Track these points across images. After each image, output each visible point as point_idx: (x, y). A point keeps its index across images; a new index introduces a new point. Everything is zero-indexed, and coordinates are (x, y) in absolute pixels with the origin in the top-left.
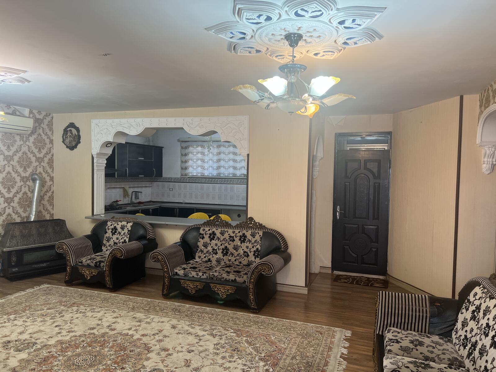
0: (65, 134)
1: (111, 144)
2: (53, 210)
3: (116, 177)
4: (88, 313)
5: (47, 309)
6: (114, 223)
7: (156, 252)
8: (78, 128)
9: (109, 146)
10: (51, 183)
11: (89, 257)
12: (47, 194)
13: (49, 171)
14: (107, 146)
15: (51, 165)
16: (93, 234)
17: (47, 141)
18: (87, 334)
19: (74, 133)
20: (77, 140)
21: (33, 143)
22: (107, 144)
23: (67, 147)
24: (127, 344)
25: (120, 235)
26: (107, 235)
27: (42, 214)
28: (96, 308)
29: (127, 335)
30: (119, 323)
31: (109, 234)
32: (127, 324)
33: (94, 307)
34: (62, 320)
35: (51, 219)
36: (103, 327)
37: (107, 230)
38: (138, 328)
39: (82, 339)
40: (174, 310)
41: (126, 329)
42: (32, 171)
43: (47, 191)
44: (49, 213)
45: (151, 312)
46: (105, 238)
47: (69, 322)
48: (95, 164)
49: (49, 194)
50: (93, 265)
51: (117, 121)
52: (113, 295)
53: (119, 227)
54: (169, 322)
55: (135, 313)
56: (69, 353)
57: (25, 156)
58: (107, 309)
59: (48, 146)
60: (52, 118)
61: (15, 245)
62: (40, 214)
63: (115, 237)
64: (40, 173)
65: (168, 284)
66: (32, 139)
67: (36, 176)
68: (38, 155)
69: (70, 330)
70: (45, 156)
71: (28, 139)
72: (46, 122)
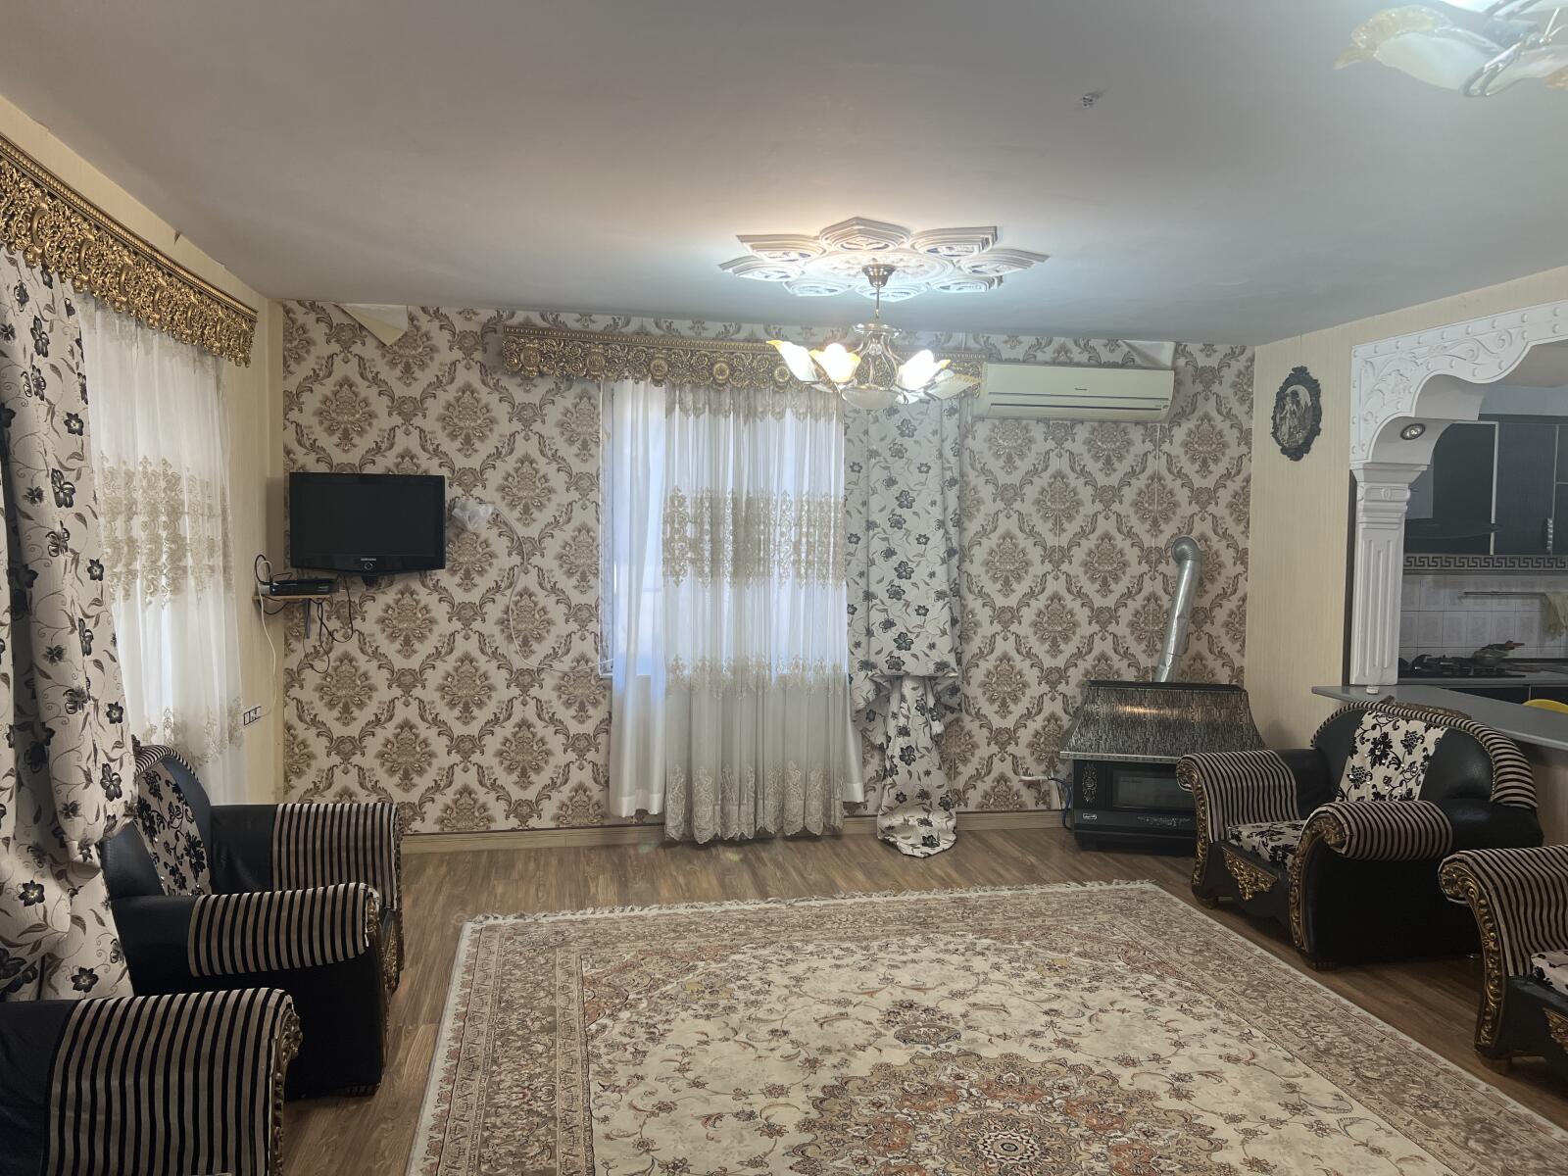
0: (1279, 410)
1: (1423, 428)
2: (1243, 655)
3: (1492, 553)
4: (1168, 1008)
5: (1079, 954)
6: (1383, 720)
7: (1461, 861)
8: (1316, 381)
9: (1415, 437)
10: (1240, 568)
11: (1266, 826)
12: (1225, 602)
13: (1235, 530)
14: (1403, 436)
15: (1241, 511)
16: (1318, 749)
17: (1231, 436)
18: (1097, 1070)
19: (1302, 403)
20: (1308, 423)
21: (1185, 444)
22: (1405, 429)
23: (1284, 451)
24: (1171, 1165)
25: (1396, 769)
26: (1355, 761)
27: (1205, 667)
28: (1206, 1003)
29: (1205, 1133)
30: (1224, 1082)
31: (1361, 759)
32: (1245, 1096)
33: (1203, 998)
34: (1080, 1000)
35: (1234, 683)
36: (1160, 1071)
37: (1358, 744)
38: (1266, 1128)
39: (1072, 1080)
40: (1478, 1127)
41: (1221, 1115)
42: (1177, 531)
43: (1224, 595)
44: (1228, 663)
45: (1372, 1093)
46: (1347, 770)
47: (1088, 1013)
48: (1360, 505)
49: (1231, 604)
50: (1266, 854)
51: (1430, 336)
52: (1304, 979)
53: (1396, 738)
54: (1402, 1165)
55: (1309, 1071)
56: (997, 1105)
57: (1156, 485)
58: (1234, 1017)
59: (1234, 451)
60: (1252, 360)
61: (1091, 746)
62: (1198, 664)
63: (1380, 772)
64: (1203, 538)
65: (1498, 1009)
66: (1180, 433)
67: (1185, 547)
68: (1198, 482)
69: (1068, 1038)
70: (1221, 484)
71: (1167, 435)
72: (1229, 375)
